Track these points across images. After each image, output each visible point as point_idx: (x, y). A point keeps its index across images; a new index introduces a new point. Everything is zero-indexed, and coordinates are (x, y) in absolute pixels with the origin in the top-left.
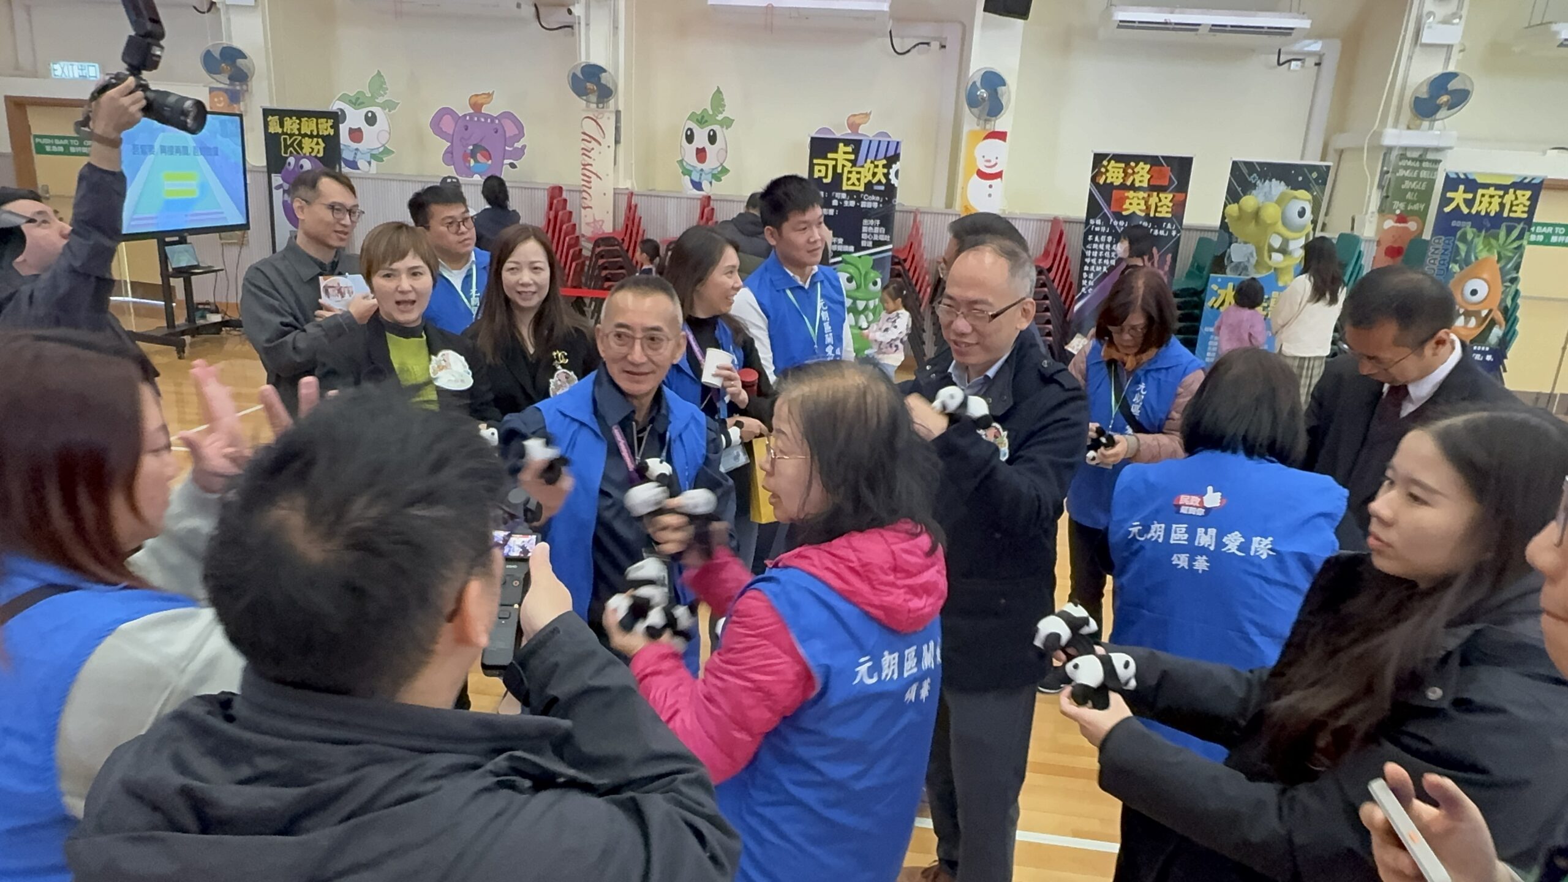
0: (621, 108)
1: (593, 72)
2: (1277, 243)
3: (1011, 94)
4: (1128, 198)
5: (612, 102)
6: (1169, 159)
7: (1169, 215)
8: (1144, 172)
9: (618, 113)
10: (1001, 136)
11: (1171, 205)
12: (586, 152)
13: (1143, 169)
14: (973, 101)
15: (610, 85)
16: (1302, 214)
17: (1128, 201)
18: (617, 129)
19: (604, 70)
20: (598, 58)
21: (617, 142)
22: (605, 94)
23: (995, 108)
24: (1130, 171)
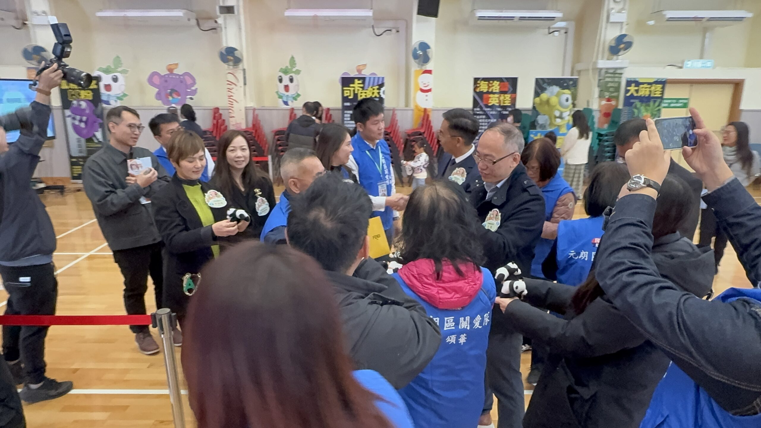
0: (246, 67)
1: (231, 51)
2: (557, 114)
3: (432, 52)
4: (490, 98)
5: (241, 66)
6: (507, 79)
7: (509, 104)
8: (497, 85)
9: (244, 70)
10: (429, 72)
11: (510, 99)
12: (229, 90)
13: (496, 84)
14: (416, 57)
15: (239, 57)
16: (567, 100)
17: (491, 99)
18: (245, 78)
19: (236, 50)
20: (232, 44)
21: (245, 84)
22: (237, 61)
23: (426, 59)
24: (490, 85)
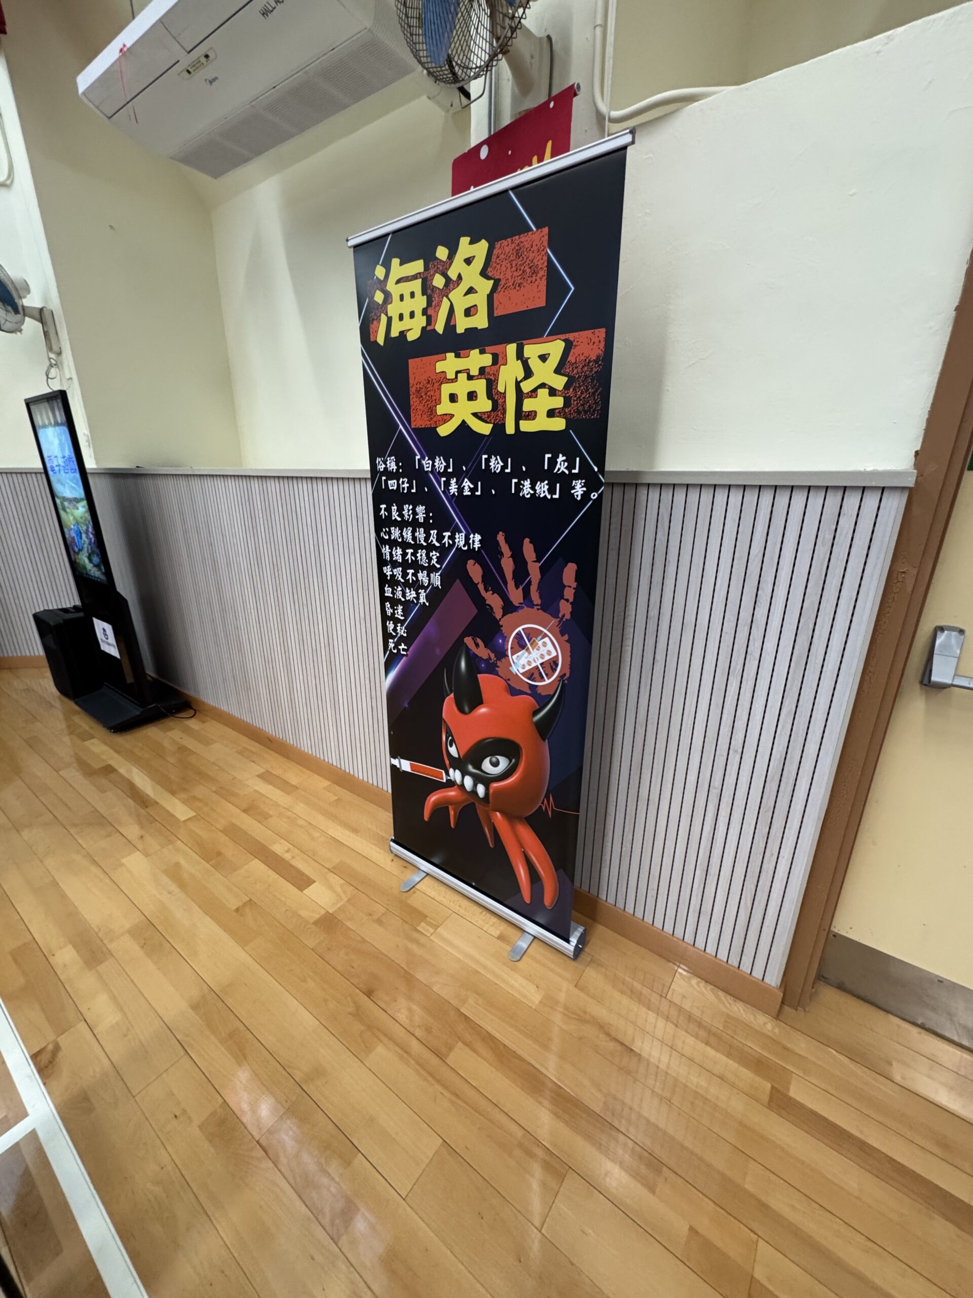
4: (443, 378)
7: (559, 424)
11: (559, 382)
13: (468, 260)
17: (446, 390)
24: (438, 281)
